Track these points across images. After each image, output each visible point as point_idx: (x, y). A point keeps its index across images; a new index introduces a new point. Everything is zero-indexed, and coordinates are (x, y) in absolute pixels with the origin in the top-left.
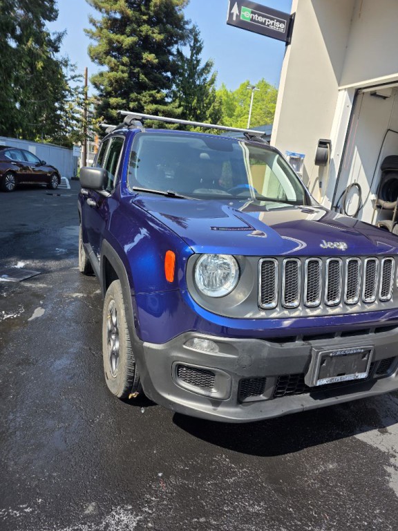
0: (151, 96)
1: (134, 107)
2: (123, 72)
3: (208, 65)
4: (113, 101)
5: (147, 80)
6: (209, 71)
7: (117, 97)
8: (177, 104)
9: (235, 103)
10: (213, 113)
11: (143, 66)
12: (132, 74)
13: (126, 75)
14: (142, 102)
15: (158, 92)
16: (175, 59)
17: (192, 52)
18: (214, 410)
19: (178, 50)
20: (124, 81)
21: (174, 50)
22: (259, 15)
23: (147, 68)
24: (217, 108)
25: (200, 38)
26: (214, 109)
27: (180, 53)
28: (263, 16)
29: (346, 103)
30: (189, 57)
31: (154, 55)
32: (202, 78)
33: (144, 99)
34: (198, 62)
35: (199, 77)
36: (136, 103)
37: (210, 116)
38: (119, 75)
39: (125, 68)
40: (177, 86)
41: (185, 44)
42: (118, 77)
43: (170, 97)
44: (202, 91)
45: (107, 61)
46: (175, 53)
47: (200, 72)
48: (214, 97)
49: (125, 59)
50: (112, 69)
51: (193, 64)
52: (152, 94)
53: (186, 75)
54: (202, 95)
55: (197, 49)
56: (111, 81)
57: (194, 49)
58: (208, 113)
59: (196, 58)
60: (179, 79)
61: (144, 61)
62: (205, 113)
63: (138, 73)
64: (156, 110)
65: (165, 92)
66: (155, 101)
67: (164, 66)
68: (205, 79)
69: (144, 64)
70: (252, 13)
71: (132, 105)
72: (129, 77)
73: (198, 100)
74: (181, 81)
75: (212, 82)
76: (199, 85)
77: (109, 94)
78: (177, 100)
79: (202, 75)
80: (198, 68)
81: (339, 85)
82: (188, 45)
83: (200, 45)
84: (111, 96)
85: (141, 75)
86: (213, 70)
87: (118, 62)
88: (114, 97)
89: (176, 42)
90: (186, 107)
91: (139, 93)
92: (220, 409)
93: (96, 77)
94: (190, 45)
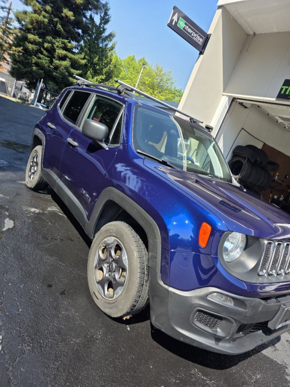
0: (63, 43)
1: (47, 47)
2: (44, 17)
3: (111, 36)
4: (31, 36)
5: (62, 30)
6: (111, 40)
7: (35, 35)
8: (82, 56)
9: (121, 68)
10: (108, 72)
11: (61, 18)
12: (51, 21)
13: (46, 20)
14: (55, 46)
15: (70, 42)
16: (88, 22)
17: (101, 21)
18: (217, 344)
19: (91, 16)
20: (44, 24)
21: (88, 14)
22: (189, 27)
23: (65, 21)
24: (112, 69)
25: (109, 13)
26: (109, 70)
27: (91, 19)
28: (192, 29)
29: (226, 105)
30: (98, 24)
31: (72, 13)
32: (105, 43)
33: (57, 43)
34: (104, 30)
35: (102, 41)
36: (50, 45)
37: (105, 73)
38: (41, 18)
39: (47, 15)
40: (85, 42)
41: (97, 13)
42: (40, 19)
43: (78, 49)
44: (103, 53)
45: (32, 3)
46: (88, 17)
47: (104, 38)
48: (111, 60)
49: (48, 8)
50: (35, 12)
51: (100, 31)
52: (64, 42)
53: (93, 37)
54: (103, 56)
55: (105, 20)
56: (33, 20)
57: (103, 19)
58: (104, 70)
59: (104, 26)
60: (87, 38)
61: (63, 14)
62: (102, 69)
63: (57, 22)
64: (65, 55)
65: (74, 43)
66: (65, 48)
67: (78, 24)
68: (107, 45)
69: (62, 17)
70: (186, 24)
71: (46, 45)
72: (48, 23)
73: (99, 59)
74: (89, 40)
75: (112, 48)
76: (101, 48)
77: (28, 30)
78: (83, 54)
79: (105, 41)
80: (103, 34)
81: (224, 92)
82: (99, 15)
83: (108, 18)
84: (29, 32)
85: (58, 24)
86: (114, 40)
87: (42, 8)
88: (32, 34)
89: (90, 10)
90: (89, 61)
91: (54, 38)
92: (221, 344)
93: (20, 13)
94: (100, 16)
